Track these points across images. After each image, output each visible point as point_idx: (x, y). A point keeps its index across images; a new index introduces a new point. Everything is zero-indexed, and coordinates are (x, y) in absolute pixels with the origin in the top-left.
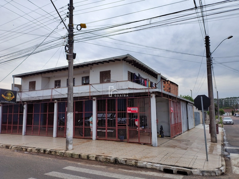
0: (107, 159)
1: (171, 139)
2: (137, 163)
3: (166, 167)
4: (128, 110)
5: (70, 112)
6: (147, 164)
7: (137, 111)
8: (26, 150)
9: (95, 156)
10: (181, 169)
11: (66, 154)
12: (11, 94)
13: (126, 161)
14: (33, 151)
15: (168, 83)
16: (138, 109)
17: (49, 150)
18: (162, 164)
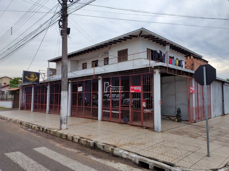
0: (87, 142)
1: (189, 124)
2: (113, 150)
3: (142, 160)
4: (132, 89)
5: (63, 91)
6: (122, 152)
7: (140, 90)
8: (32, 127)
9: (78, 138)
10: (159, 165)
11: (57, 133)
12: (34, 75)
13: (104, 146)
14: (36, 128)
15: (190, 58)
16: (141, 88)
17: (46, 128)
18: (139, 155)
